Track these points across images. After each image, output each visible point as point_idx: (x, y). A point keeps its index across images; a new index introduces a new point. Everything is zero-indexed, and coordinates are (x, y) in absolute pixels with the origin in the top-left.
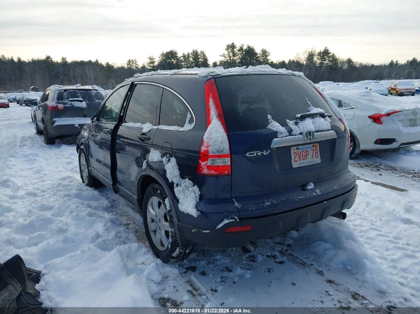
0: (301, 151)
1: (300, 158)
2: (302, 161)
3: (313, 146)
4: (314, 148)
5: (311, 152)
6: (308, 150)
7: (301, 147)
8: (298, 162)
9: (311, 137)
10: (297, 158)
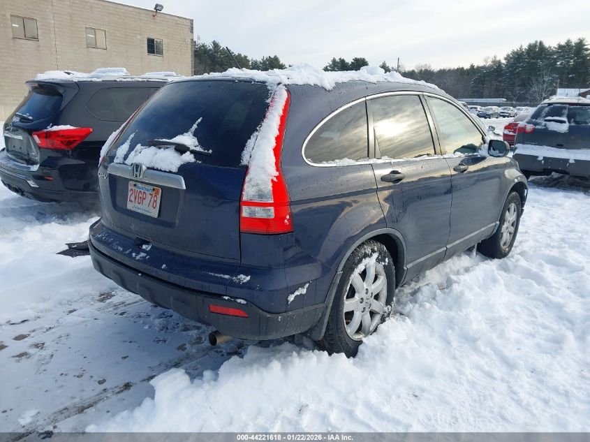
0: (139, 190)
1: (135, 199)
2: (137, 204)
3: (154, 189)
4: (154, 193)
5: (149, 197)
6: (147, 192)
7: (140, 185)
8: (133, 204)
9: (138, 174)
10: (133, 199)
